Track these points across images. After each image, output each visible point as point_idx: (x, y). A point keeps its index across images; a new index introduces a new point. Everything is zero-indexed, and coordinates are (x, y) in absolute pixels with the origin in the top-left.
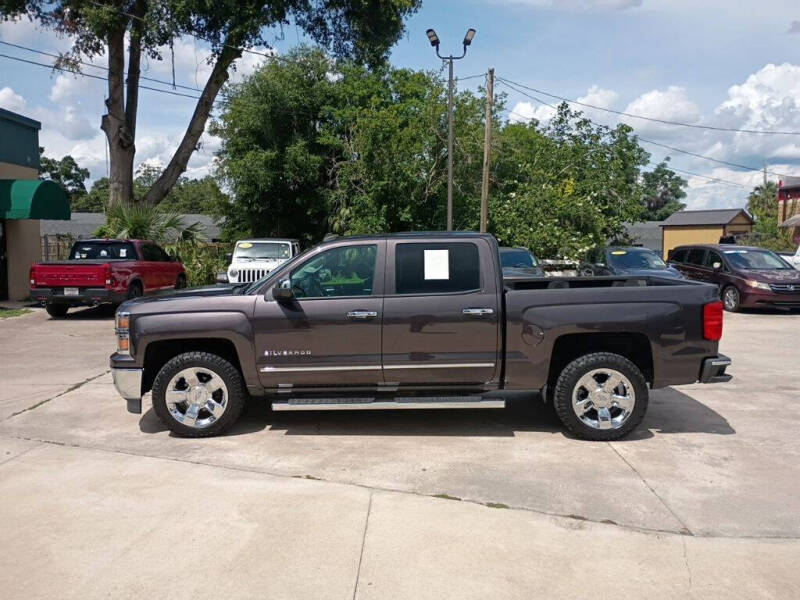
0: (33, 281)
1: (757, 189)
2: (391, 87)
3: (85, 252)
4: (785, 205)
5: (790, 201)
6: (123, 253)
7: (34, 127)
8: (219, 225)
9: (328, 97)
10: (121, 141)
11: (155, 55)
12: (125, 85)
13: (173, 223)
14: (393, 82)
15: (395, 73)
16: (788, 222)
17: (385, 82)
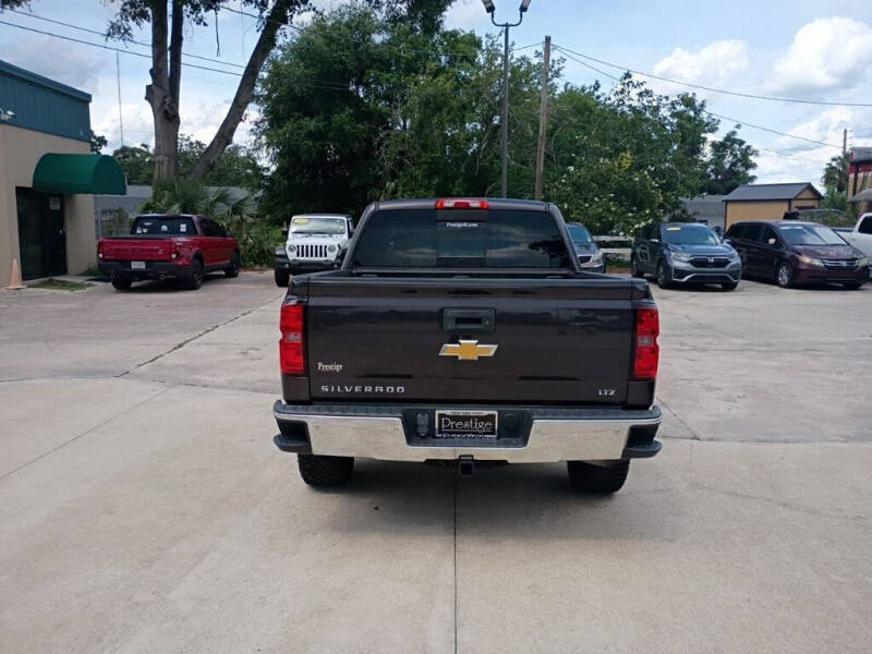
0: (101, 255)
1: (834, 160)
2: (440, 49)
3: (146, 227)
4: (856, 178)
5: (861, 175)
6: (183, 228)
7: (85, 99)
8: (256, 199)
9: (374, 61)
10: (166, 112)
11: (200, 21)
12: (169, 53)
13: (222, 198)
14: (441, 44)
15: (445, 35)
16: (859, 197)
17: (433, 45)
